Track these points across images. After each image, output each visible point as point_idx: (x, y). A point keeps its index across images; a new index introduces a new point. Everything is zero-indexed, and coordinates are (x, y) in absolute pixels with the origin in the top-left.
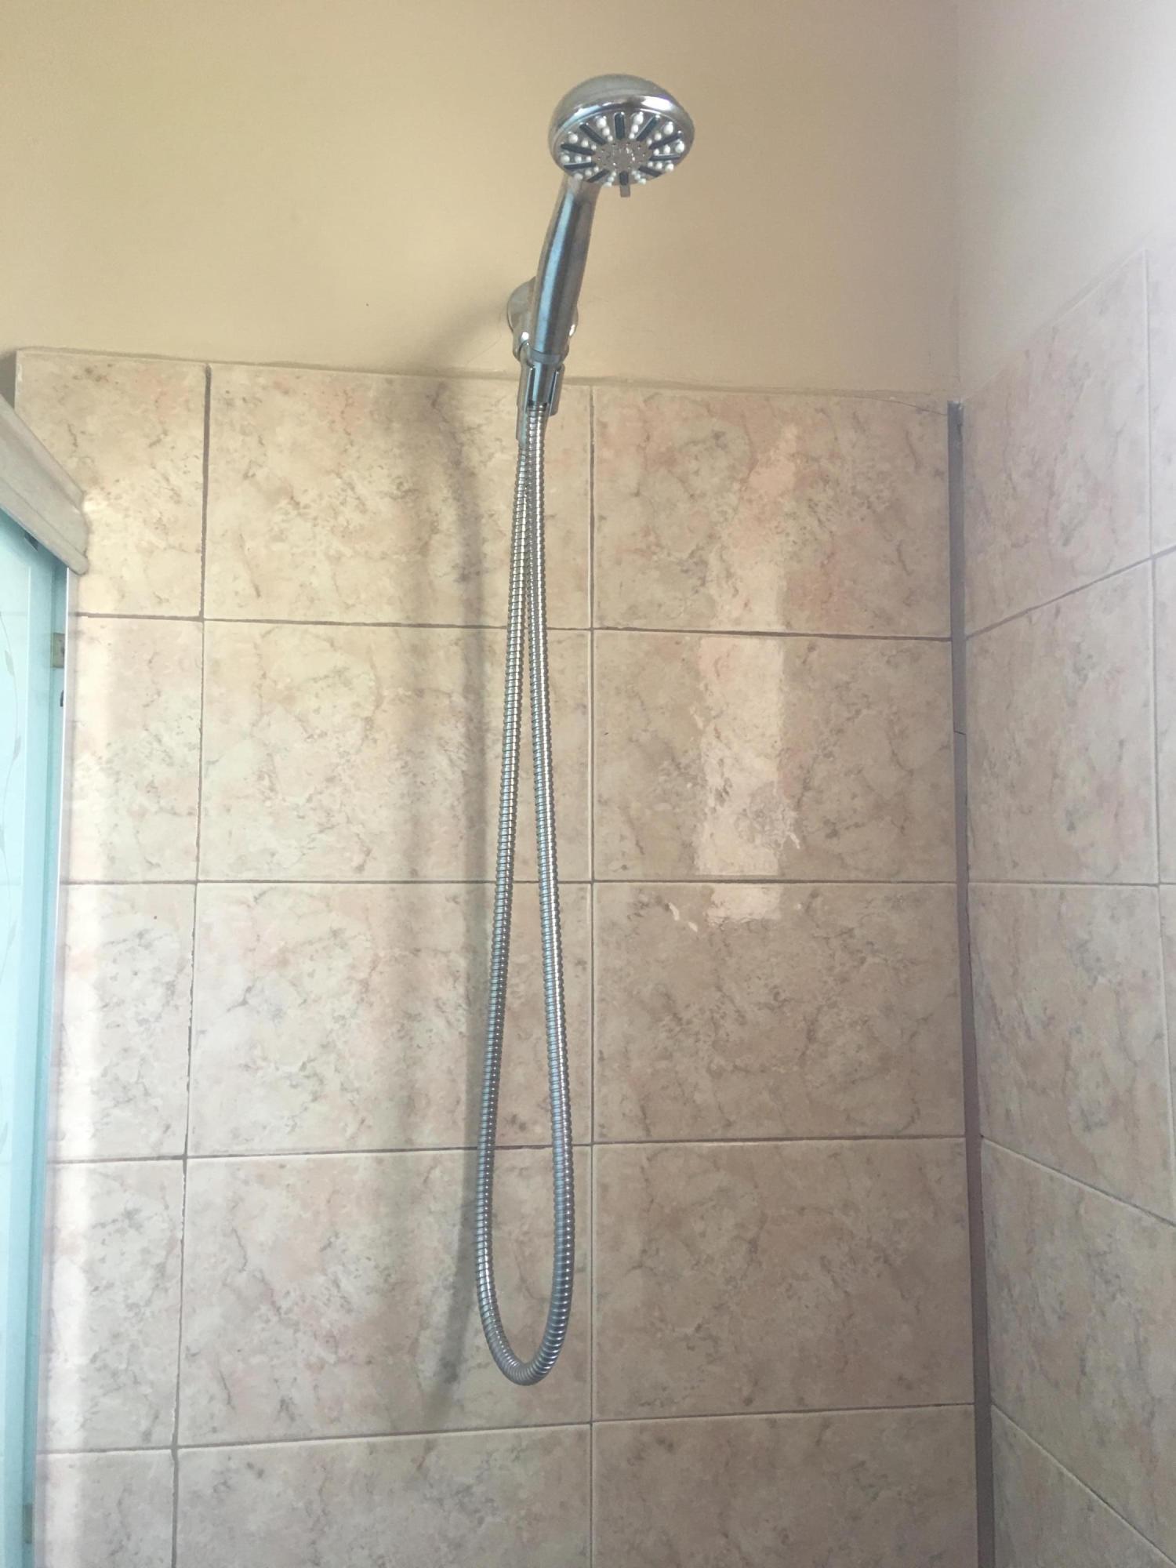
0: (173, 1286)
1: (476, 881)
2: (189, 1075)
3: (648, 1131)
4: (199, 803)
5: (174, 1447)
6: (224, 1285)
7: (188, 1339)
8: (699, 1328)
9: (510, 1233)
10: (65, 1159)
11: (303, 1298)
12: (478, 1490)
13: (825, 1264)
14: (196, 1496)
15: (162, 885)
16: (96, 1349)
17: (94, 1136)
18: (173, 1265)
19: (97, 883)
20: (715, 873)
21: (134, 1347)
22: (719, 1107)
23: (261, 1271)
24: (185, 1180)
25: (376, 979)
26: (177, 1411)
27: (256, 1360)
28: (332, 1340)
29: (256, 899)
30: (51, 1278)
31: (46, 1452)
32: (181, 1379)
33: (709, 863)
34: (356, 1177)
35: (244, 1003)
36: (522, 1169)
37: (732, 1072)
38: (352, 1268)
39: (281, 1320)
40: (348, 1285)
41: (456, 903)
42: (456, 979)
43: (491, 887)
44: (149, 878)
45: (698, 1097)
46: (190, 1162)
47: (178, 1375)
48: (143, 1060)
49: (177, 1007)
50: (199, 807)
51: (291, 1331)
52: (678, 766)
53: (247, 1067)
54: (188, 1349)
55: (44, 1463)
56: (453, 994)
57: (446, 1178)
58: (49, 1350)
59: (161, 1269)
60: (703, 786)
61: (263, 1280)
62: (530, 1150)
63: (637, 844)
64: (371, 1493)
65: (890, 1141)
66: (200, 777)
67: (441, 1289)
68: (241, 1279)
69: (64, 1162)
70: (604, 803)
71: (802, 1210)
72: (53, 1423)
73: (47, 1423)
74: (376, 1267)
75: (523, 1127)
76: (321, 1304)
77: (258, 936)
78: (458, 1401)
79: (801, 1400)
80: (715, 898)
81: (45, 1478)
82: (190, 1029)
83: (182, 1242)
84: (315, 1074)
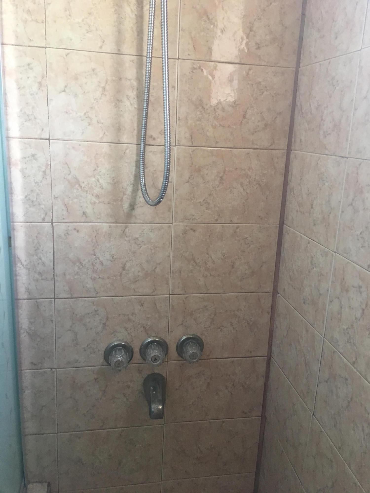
0: (48, 177)
1: (140, 55)
2: (48, 113)
3: (192, 143)
4: (45, 19)
5: (52, 223)
6: (64, 179)
7: (54, 193)
8: (204, 200)
9: (150, 170)
10: (11, 137)
11: (88, 184)
12: (140, 239)
13: (242, 184)
14: (60, 236)
15: (35, 48)
16: (26, 194)
17: (19, 130)
18: (48, 171)
19: (13, 45)
20: (219, 60)
21: (38, 194)
22: (214, 137)
23: (75, 175)
24: (50, 146)
25: (107, 87)
26: (52, 213)
27: (75, 200)
28: (97, 196)
29: (66, 55)
30: (10, 172)
31: (13, 222)
32: (53, 204)
33: (216, 56)
34: (103, 150)
35: (64, 91)
36: (154, 152)
37: (219, 126)
38: (103, 176)
39: (82, 190)
40: (102, 181)
41: (133, 62)
42: (133, 89)
43: (145, 58)
44: (31, 45)
45: (208, 134)
46: (51, 141)
47: (52, 203)
48: (33, 108)
49: (43, 91)
50: (45, 20)
51: (85, 193)
52: (209, 19)
53: (67, 113)
54: (54, 196)
55: (13, 225)
56: (132, 94)
57: (131, 153)
58: (12, 194)
59: (44, 172)
60: (217, 27)
61: (76, 178)
62: (157, 146)
63: (194, 47)
64: (110, 238)
65: (264, 150)
66: (45, 9)
67: (129, 185)
68: (69, 177)
69: (11, 138)
70: (183, 30)
71: (236, 169)
72: (15, 214)
73: (13, 214)
74: (110, 177)
75: (154, 139)
76: (94, 186)
77: (68, 68)
78: (135, 215)
79: (231, 221)
80: (218, 68)
81: (14, 229)
82: (47, 98)
83: (50, 165)
84: (89, 117)
